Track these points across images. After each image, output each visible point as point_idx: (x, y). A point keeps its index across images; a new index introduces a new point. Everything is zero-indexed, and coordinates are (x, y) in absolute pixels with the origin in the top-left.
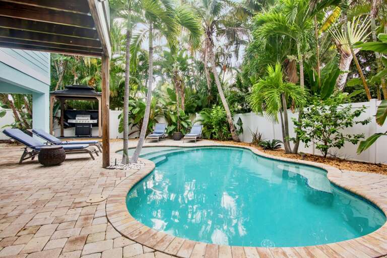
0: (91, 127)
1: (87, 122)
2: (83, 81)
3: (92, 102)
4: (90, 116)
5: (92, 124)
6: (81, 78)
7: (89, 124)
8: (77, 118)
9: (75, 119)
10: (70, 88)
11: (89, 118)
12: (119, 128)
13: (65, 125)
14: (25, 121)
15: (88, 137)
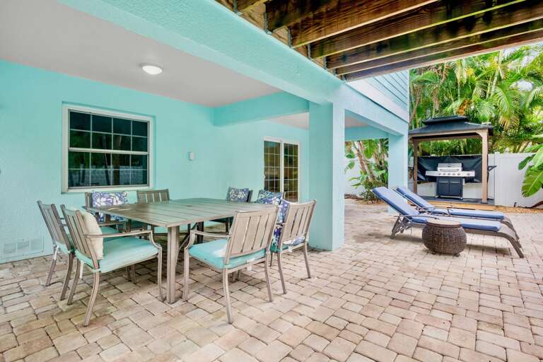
0: (464, 184)
1: (456, 175)
2: (448, 109)
3: (463, 142)
4: (461, 164)
5: (465, 177)
6: (445, 105)
7: (460, 179)
8: (439, 169)
9: (436, 170)
10: (430, 124)
11: (460, 168)
12: (524, 188)
13: (419, 178)
14: (371, 173)
15: (458, 199)
